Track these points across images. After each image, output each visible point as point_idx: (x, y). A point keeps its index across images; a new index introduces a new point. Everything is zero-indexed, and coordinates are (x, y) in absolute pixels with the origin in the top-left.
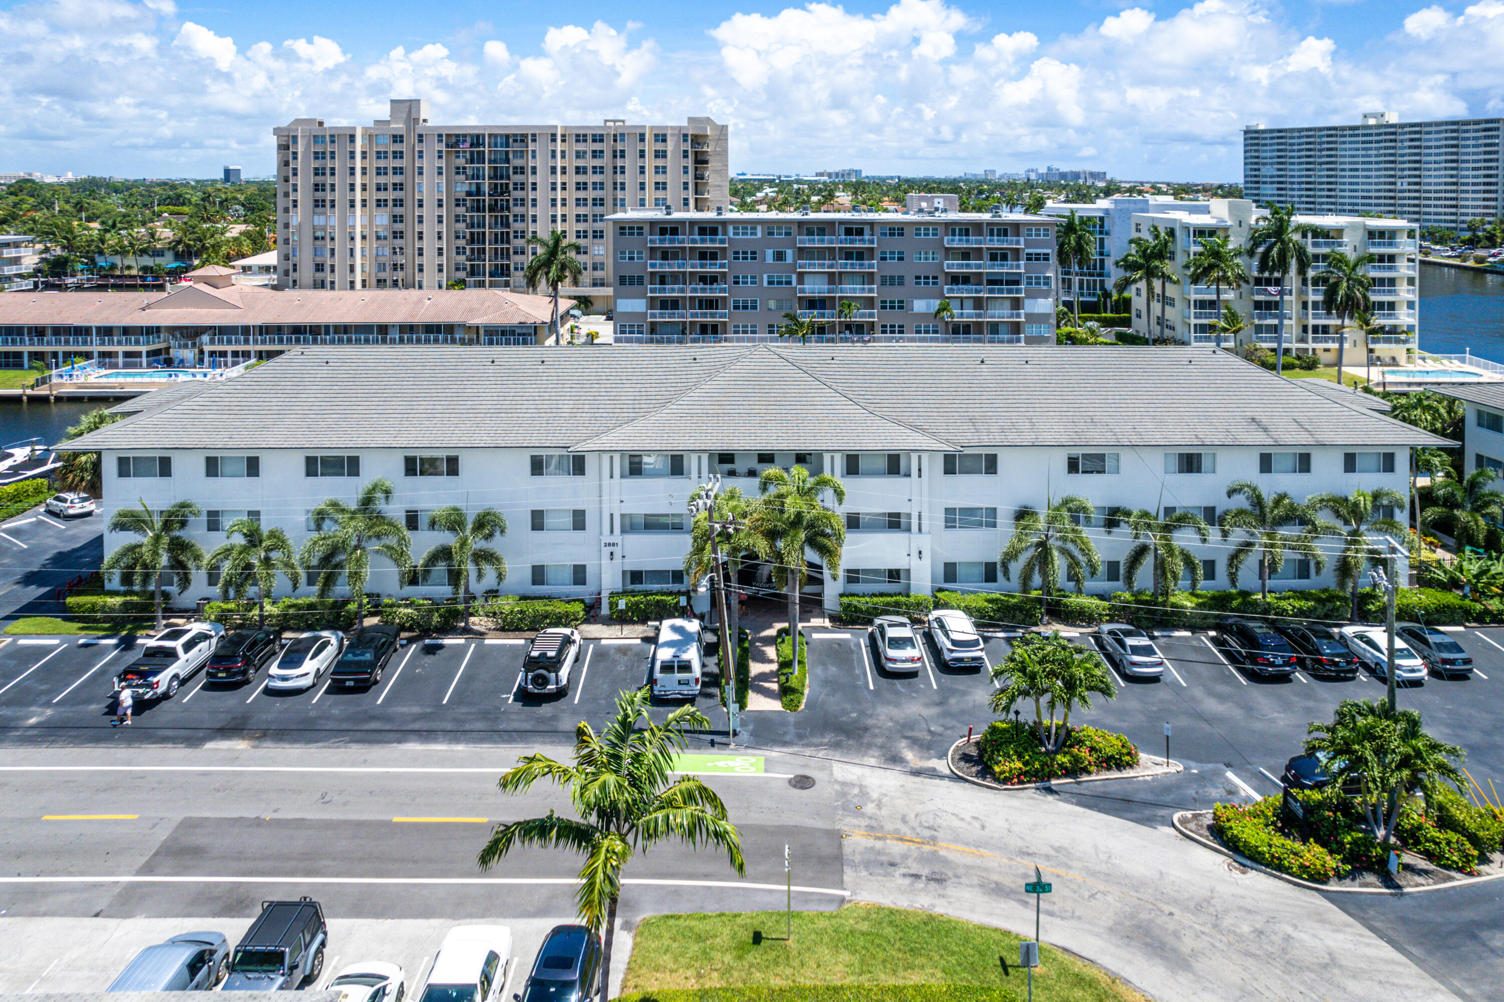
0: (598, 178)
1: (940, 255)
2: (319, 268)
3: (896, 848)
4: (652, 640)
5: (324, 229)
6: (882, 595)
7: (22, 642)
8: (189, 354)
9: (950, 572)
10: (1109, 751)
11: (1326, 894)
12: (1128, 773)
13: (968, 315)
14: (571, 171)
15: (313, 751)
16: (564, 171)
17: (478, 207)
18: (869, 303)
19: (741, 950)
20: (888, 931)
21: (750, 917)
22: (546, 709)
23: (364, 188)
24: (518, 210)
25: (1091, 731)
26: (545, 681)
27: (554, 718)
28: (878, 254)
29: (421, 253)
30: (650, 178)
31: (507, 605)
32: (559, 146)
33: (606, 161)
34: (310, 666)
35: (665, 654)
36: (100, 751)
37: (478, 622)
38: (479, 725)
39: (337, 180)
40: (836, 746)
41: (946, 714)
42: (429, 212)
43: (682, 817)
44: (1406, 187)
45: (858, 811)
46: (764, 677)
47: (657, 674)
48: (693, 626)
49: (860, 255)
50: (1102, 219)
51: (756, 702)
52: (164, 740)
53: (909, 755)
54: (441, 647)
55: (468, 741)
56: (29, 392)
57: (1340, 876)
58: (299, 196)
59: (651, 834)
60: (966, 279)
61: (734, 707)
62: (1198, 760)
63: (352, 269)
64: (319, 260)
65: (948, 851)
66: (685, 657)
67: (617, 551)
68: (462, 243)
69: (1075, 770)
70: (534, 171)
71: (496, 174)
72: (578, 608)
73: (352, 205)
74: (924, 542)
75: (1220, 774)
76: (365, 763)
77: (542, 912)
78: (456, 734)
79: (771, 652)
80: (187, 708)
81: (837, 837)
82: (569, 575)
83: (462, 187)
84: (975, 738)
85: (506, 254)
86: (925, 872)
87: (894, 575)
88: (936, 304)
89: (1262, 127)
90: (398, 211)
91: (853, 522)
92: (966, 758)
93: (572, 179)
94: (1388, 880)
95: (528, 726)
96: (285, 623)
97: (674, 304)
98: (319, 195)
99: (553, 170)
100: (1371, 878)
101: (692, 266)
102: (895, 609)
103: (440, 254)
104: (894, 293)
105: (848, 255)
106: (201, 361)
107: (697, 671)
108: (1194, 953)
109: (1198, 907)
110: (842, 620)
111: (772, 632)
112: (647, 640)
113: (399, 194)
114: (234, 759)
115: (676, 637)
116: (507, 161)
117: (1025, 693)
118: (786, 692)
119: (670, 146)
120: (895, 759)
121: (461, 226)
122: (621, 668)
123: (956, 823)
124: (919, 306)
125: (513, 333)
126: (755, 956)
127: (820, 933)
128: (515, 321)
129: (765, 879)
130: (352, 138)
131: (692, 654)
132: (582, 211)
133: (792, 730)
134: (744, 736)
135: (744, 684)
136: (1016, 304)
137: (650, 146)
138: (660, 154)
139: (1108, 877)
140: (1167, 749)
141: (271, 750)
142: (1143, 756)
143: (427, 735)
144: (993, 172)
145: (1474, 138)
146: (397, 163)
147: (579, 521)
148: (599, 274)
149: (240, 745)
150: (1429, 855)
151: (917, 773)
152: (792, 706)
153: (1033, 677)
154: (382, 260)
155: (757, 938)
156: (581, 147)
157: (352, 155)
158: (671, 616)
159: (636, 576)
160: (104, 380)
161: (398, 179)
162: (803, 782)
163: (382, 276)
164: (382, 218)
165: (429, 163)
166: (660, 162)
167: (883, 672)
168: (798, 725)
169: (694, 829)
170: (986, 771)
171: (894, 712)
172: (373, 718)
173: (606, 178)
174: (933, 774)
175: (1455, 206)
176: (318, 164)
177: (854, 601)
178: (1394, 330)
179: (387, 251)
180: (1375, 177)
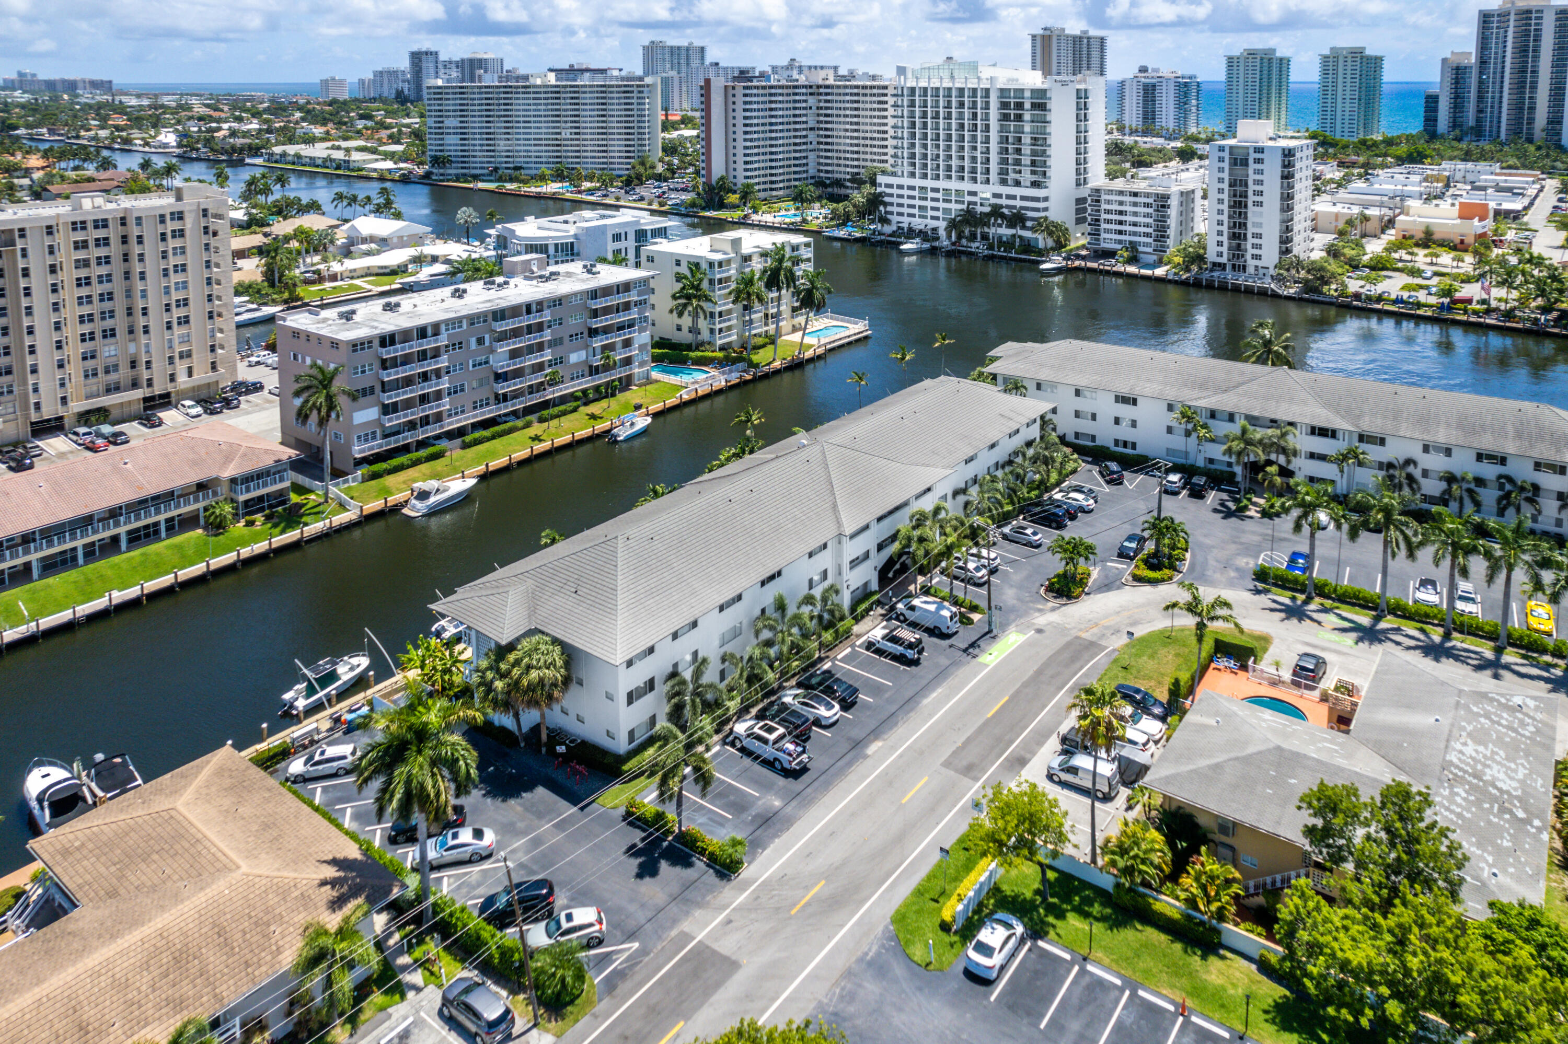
0: (104, 270)
1: (585, 315)
10: (1087, 572)
22: (924, 663)
30: (171, 262)
32: (56, 239)
33: (113, 249)
38: (924, 681)
41: (1019, 589)
49: (540, 327)
60: (603, 330)
67: (850, 583)
70: (26, 272)
78: (926, 688)
81: (1079, 638)
88: (583, 355)
92: (1055, 597)
95: (937, 671)
101: (420, 368)
104: (557, 352)
105: (522, 331)
114: (893, 748)
119: (188, 224)
120: (1040, 610)
124: (573, 358)
125: (268, 474)
128: (268, 462)
132: (86, 310)
136: (627, 343)
137: (168, 227)
138: (178, 234)
141: (891, 737)
147: (825, 574)
148: (113, 377)
156: (80, 236)
166: (178, 243)
167: (978, 585)
170: (1069, 598)
171: (1008, 596)
172: (887, 705)
174: (1056, 607)
180: (544, 129)
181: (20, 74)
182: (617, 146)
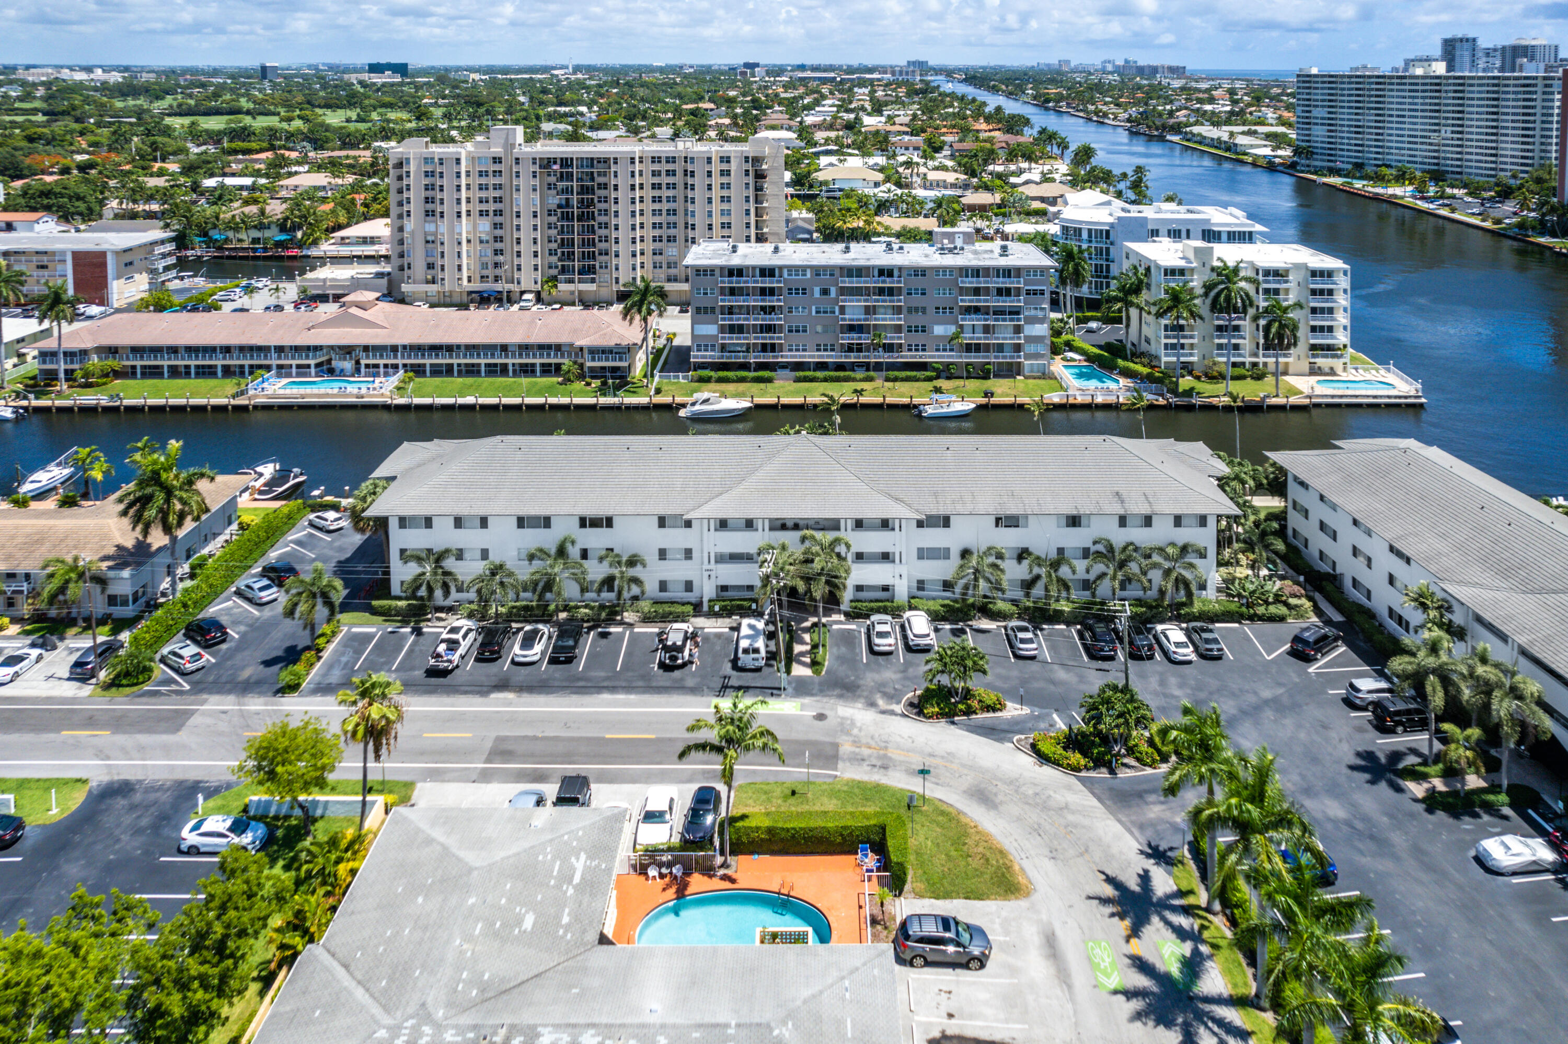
0: (671, 193)
1: (955, 291)
2: (431, 266)
3: (866, 752)
4: (737, 629)
5: (435, 234)
6: (877, 601)
7: (355, 630)
8: (348, 365)
9: (921, 585)
10: (990, 702)
11: (1078, 778)
12: (999, 714)
13: (980, 338)
14: (648, 187)
15: (551, 699)
16: (641, 186)
17: (567, 217)
18: (898, 329)
19: (785, 798)
20: (856, 791)
21: (790, 784)
22: (677, 674)
23: (468, 200)
24: (603, 219)
25: (982, 691)
26: (676, 658)
27: (682, 679)
28: (905, 292)
29: (519, 254)
30: (716, 193)
31: (645, 606)
32: (638, 167)
33: (678, 179)
34: (538, 648)
35: (744, 643)
36: (433, 699)
37: (629, 616)
38: (640, 683)
39: (445, 196)
40: (840, 696)
41: (906, 678)
42: (526, 222)
43: (759, 743)
44: (1449, 135)
45: (848, 733)
46: (802, 654)
47: (740, 654)
48: (760, 625)
49: (891, 292)
50: (1108, 232)
51: (799, 671)
52: (466, 693)
53: (881, 703)
54: (609, 633)
55: (637, 693)
56: (233, 402)
57: (1087, 768)
58: (412, 207)
59: (747, 748)
60: (977, 310)
61: (784, 676)
62: (1041, 707)
63: (460, 268)
64: (430, 260)
65: (893, 754)
66: (756, 645)
67: (713, 574)
68: (554, 246)
69: (969, 712)
70: (616, 188)
71: (584, 190)
72: (689, 608)
73: (459, 215)
74: (903, 569)
75: (1050, 715)
76: (582, 706)
77: (690, 781)
78: (629, 689)
79: (807, 637)
80: (470, 673)
81: (836, 746)
82: (682, 587)
83: (554, 200)
84: (918, 692)
85: (592, 256)
86: (879, 763)
87: (885, 588)
88: (952, 329)
89: (1314, 71)
90: (498, 219)
91: (860, 557)
92: (911, 705)
93: (649, 193)
94: (1112, 772)
95: (668, 684)
96: (511, 617)
97: (740, 329)
98: (430, 206)
99: (633, 187)
100: (1104, 770)
101: (755, 302)
102: (885, 611)
103: (536, 255)
104: (918, 320)
105: (881, 291)
106: (358, 370)
107: (763, 653)
108: (1001, 803)
109: (1011, 782)
110: (851, 616)
111: (807, 624)
112: (732, 629)
113: (498, 206)
114: (510, 704)
115: (751, 632)
116: (593, 179)
117: (943, 672)
118: (815, 664)
119: (733, 166)
120: (872, 704)
121: (553, 232)
122: (718, 648)
123: (899, 739)
124: (939, 330)
125: (611, 352)
126: (792, 800)
127: (824, 791)
128: (612, 343)
129: (798, 766)
130: (458, 161)
131: (760, 643)
132: (657, 219)
133: (817, 687)
134: (790, 690)
135: (790, 659)
136: (1018, 330)
137: (716, 167)
138: (725, 173)
139: (971, 768)
140: (1022, 701)
141: (527, 698)
142: (1009, 705)
143: (613, 689)
144: (1068, 62)
145: (1514, 93)
146: (497, 181)
147: (688, 554)
148: (673, 271)
149: (510, 696)
150: (1138, 760)
151: (883, 712)
152: (818, 673)
153: (945, 665)
154: (485, 259)
155: (793, 793)
156: (656, 167)
157: (458, 175)
158: (748, 616)
159: (724, 588)
160: (288, 391)
161: (497, 194)
162: (821, 717)
163: (485, 272)
164: (485, 225)
165: (525, 182)
166: (725, 180)
167: (872, 651)
168: (821, 684)
169: (765, 746)
170: (920, 713)
171: (876, 677)
172: (579, 679)
173: (679, 192)
174: (892, 713)
175: (1495, 155)
176: (428, 181)
177: (859, 605)
178: (1329, 348)
179: (490, 252)
180: (1420, 125)
181: (1126, 61)
182: (1510, 149)
